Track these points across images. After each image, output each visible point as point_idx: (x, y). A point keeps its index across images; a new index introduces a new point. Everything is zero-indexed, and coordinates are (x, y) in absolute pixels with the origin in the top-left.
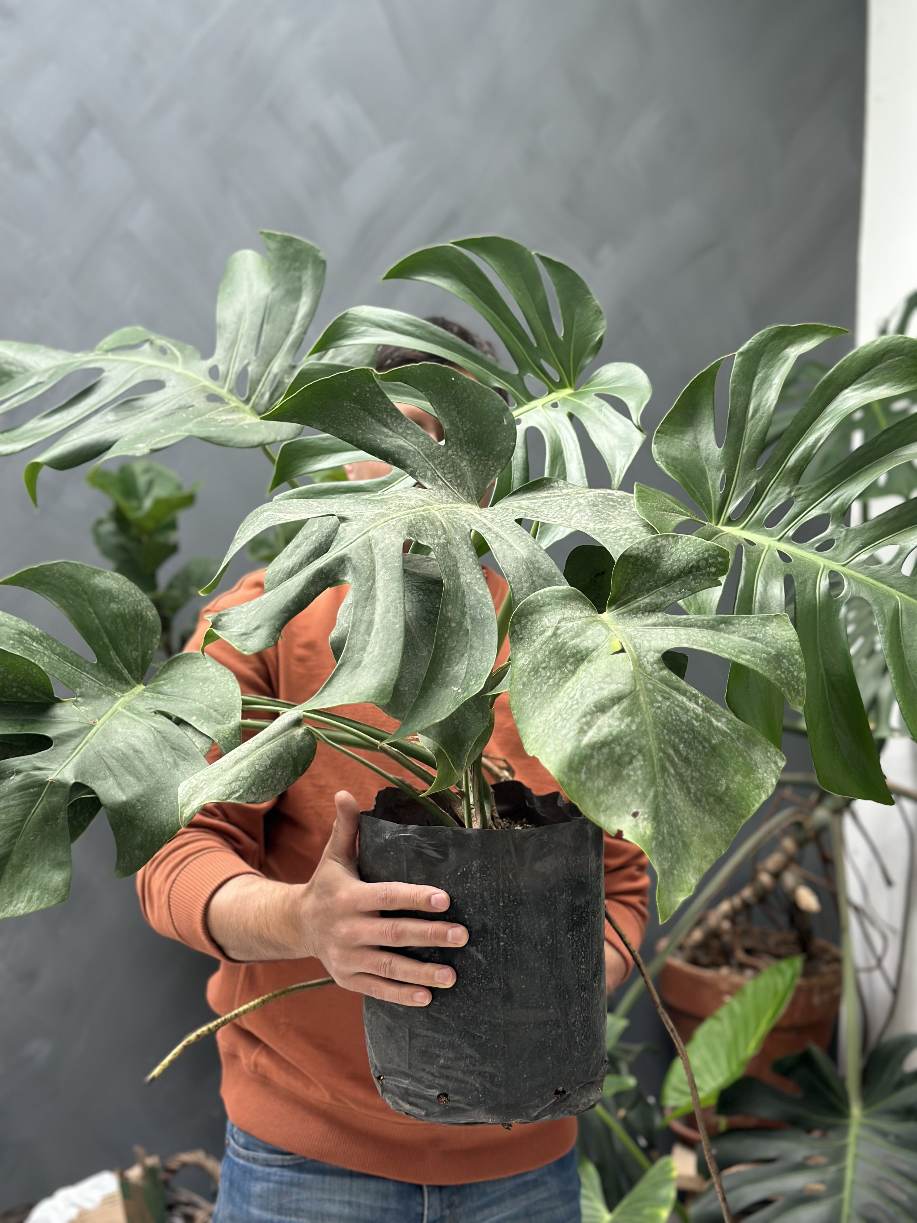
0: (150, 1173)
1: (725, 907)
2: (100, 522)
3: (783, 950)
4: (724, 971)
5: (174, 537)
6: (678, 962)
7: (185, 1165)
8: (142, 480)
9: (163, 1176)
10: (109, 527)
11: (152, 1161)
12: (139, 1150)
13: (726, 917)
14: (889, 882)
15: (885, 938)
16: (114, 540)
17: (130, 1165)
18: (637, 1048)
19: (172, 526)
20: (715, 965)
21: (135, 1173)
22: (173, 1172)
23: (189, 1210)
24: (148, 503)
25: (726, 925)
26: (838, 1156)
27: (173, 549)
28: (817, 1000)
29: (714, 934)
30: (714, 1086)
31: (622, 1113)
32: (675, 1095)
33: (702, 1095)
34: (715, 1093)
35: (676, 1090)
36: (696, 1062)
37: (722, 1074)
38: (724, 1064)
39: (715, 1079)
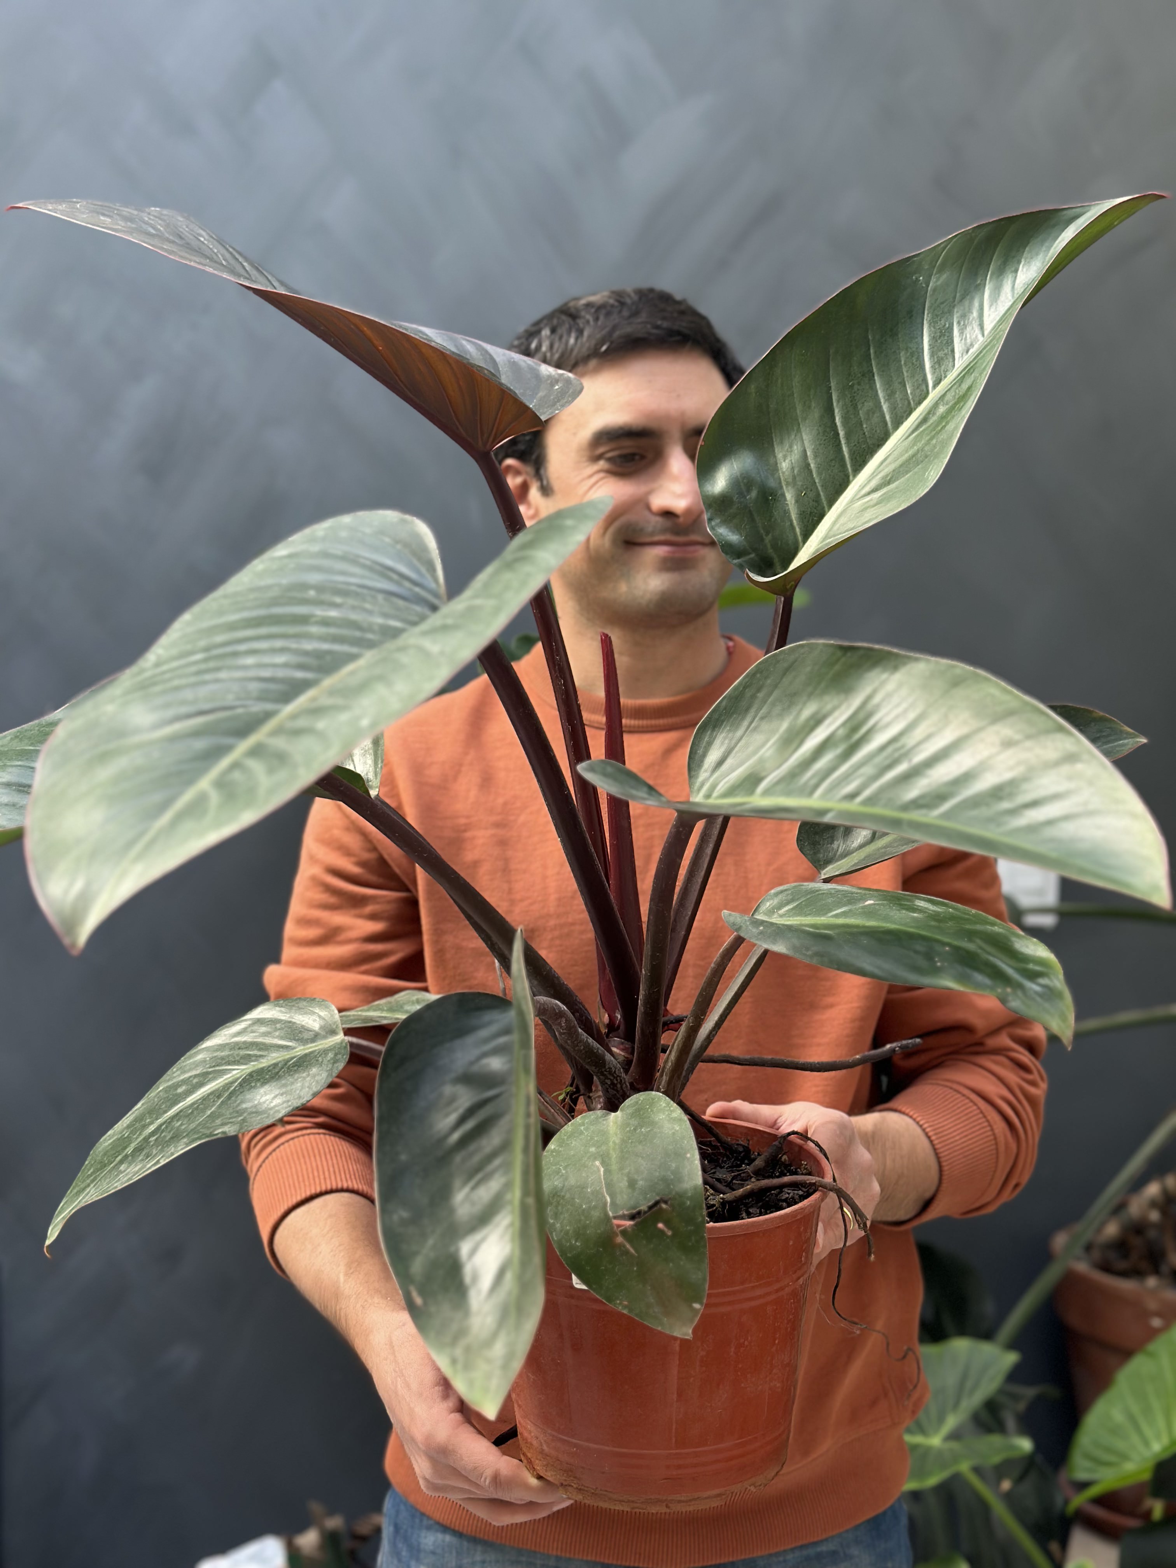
0: (331, 1539)
1: (1153, 1189)
4: (1152, 1282)
6: (1082, 1267)
9: (347, 1544)
11: (334, 1523)
12: (316, 1507)
13: (1153, 1204)
17: (302, 1527)
18: (1030, 1392)
20: (1135, 1273)
21: (309, 1540)
22: (362, 1538)
25: (1154, 1216)
29: (1138, 1228)
30: (1147, 1454)
31: (1006, 1485)
32: (1087, 1464)
33: (1129, 1467)
34: (1150, 1464)
35: (1088, 1457)
36: (1118, 1416)
37: (1158, 1437)
38: (1161, 1422)
39: (1147, 1443)
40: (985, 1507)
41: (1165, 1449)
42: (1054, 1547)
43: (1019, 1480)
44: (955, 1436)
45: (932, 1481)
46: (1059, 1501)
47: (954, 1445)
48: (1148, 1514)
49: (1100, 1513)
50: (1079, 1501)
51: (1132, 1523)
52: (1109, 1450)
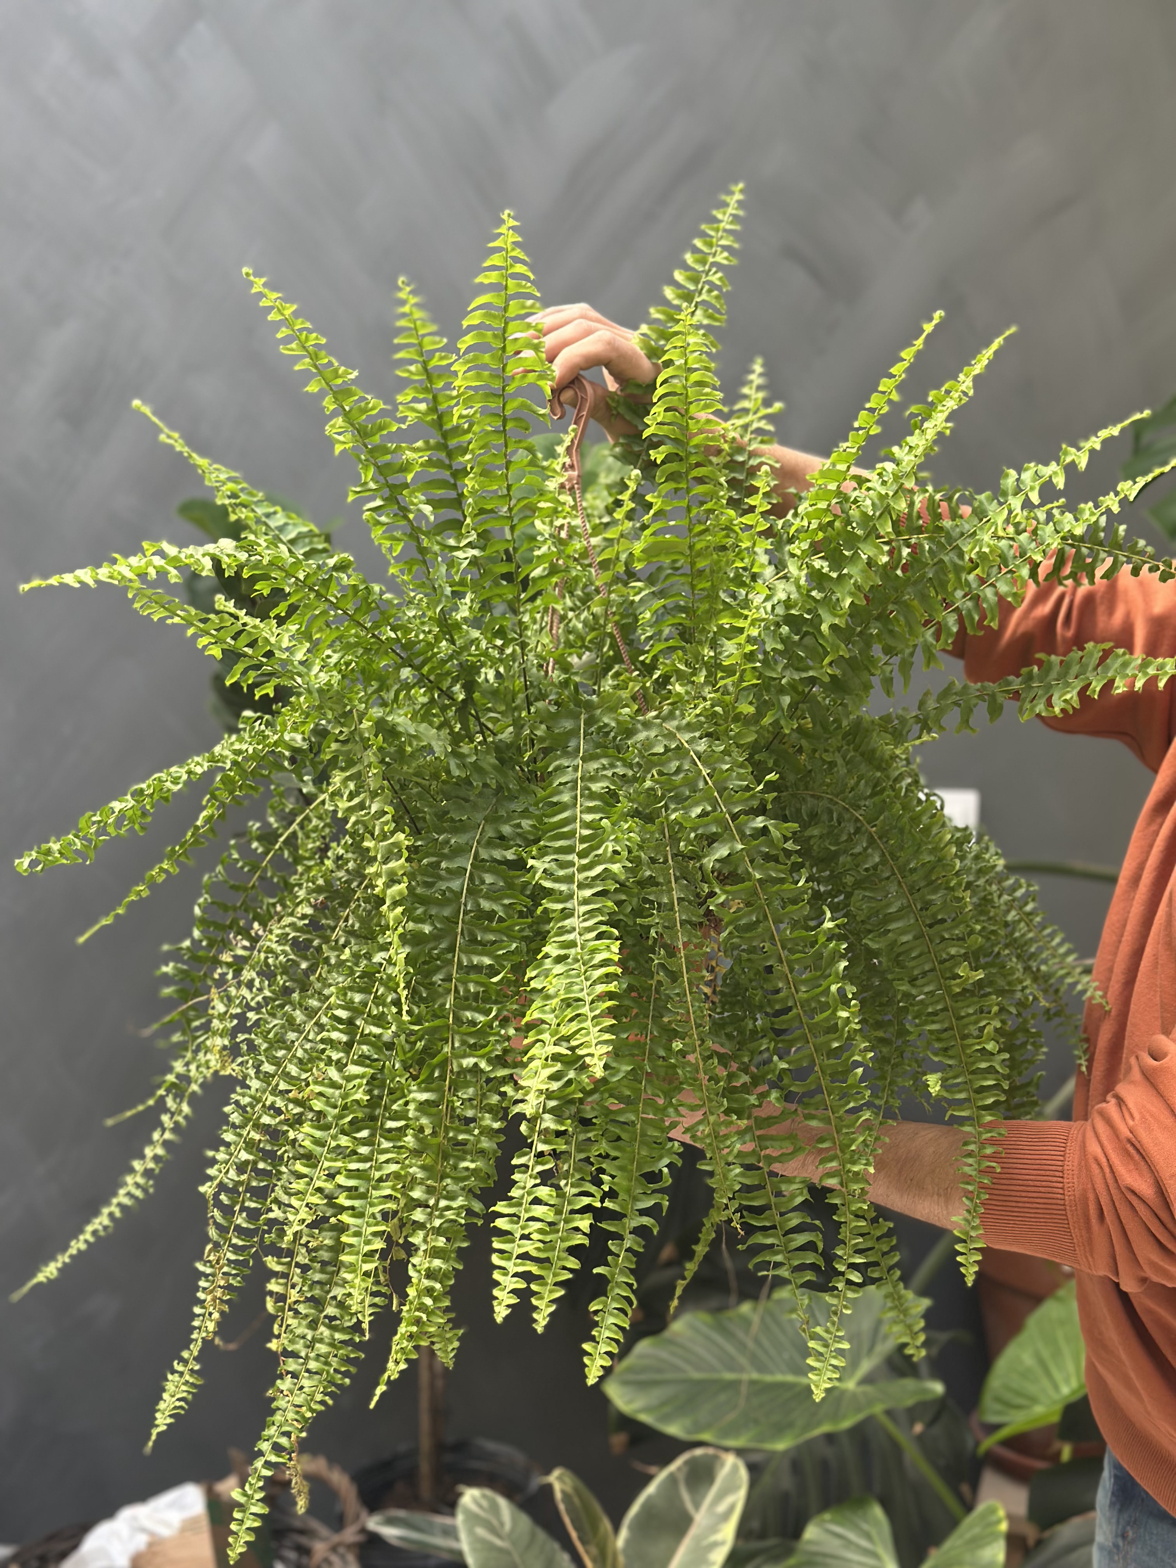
12: (235, 1454)
17: (222, 1475)
18: (945, 1337)
22: (283, 1485)
23: (303, 1540)
30: (1056, 1397)
31: (918, 1428)
32: (998, 1407)
33: (1039, 1410)
34: (1058, 1408)
35: (998, 1399)
36: (1028, 1360)
37: (1067, 1381)
38: (1070, 1366)
39: (1056, 1387)
40: (896, 1448)
41: (1074, 1392)
42: (965, 1488)
43: (930, 1424)
44: (868, 1380)
45: (846, 1424)
46: (970, 1443)
47: (868, 1389)
48: (1056, 1457)
49: (1009, 1455)
50: (988, 1443)
51: (1040, 1465)
52: (1018, 1393)
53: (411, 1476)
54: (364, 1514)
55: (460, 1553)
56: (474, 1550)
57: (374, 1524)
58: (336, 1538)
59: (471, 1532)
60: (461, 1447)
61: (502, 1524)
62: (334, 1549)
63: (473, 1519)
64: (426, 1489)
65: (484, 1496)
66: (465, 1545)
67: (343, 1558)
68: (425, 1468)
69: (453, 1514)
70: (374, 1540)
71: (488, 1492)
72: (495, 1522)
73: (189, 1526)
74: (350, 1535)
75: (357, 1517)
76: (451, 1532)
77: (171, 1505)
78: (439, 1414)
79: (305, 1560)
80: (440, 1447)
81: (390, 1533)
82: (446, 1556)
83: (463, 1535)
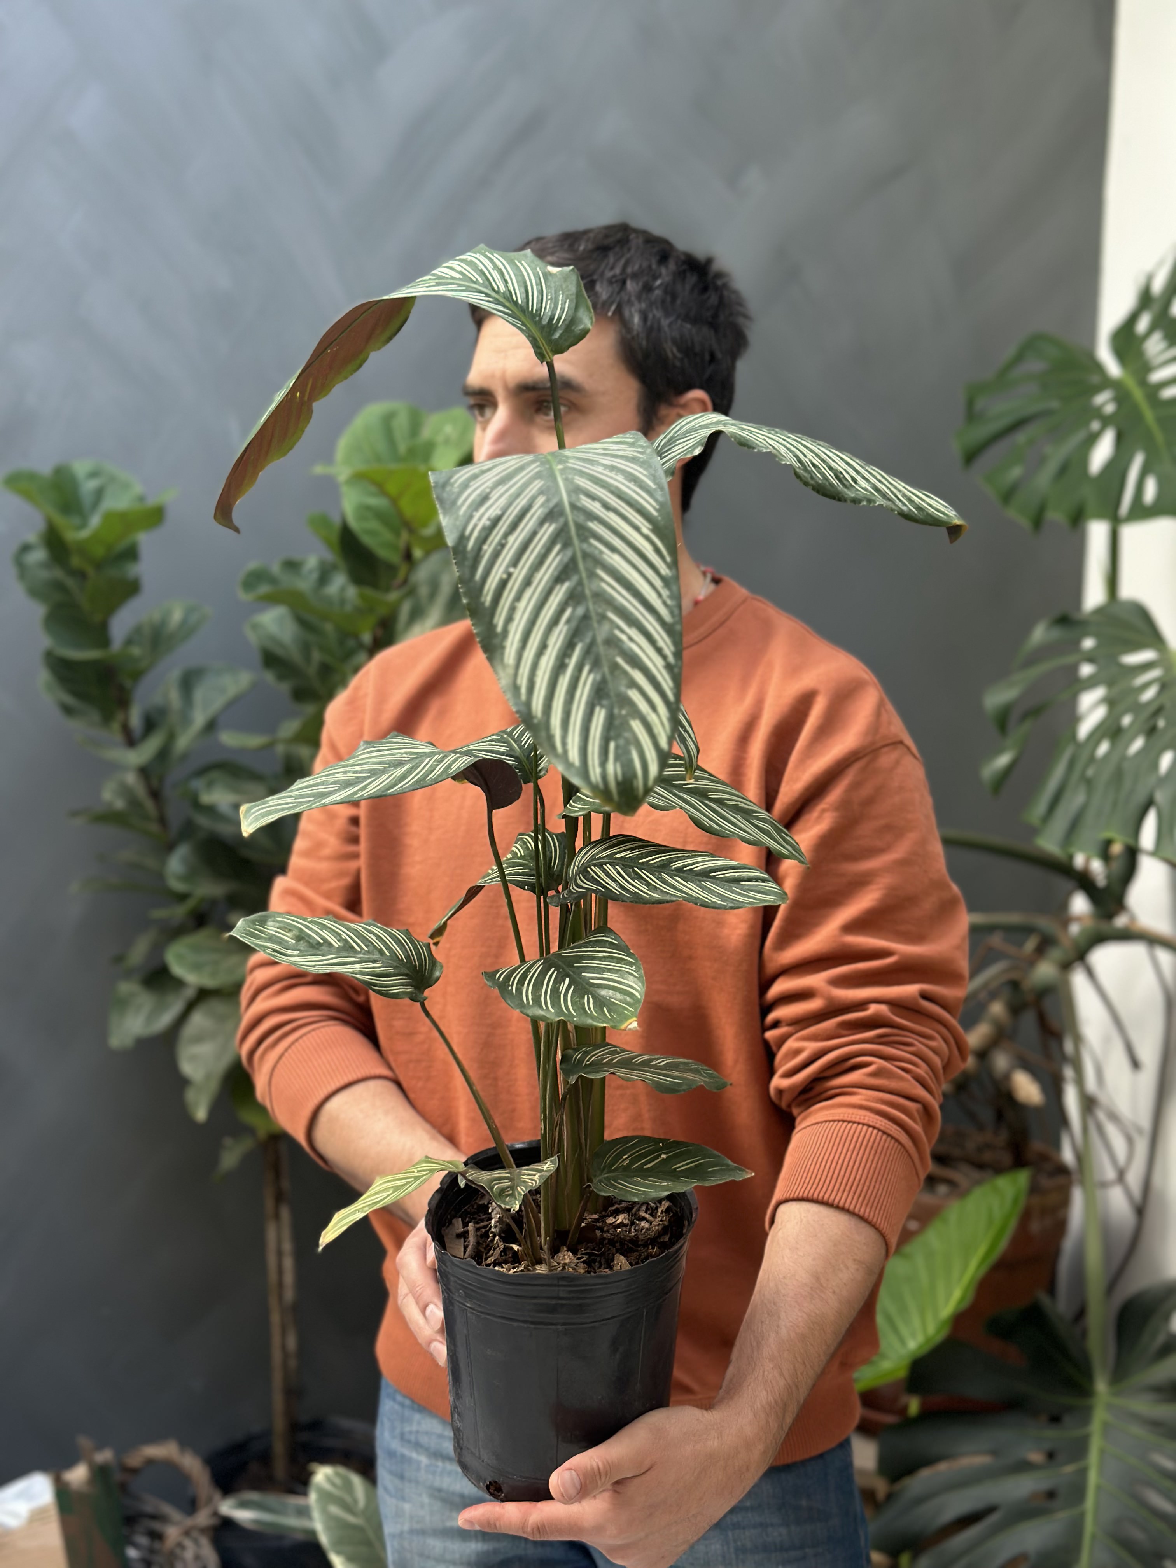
0: (100, 1473)
2: (26, 548)
3: (987, 1156)
5: (134, 570)
7: (150, 1462)
8: (89, 486)
9: (118, 1477)
10: (39, 555)
11: (105, 1456)
12: (84, 1442)
14: (1135, 1064)
15: (1130, 1141)
16: (45, 575)
17: (70, 1464)
19: (131, 554)
21: (78, 1475)
22: (134, 1471)
23: (156, 1526)
24: (95, 521)
26: (1079, 1449)
27: (132, 588)
28: (1035, 1227)
30: (903, 1352)
33: (887, 1365)
34: (905, 1362)
37: (913, 1335)
38: (916, 1322)
39: (903, 1342)
41: (920, 1347)
48: (904, 1410)
51: (889, 1419)
53: (266, 1458)
54: (217, 1495)
55: (313, 1533)
56: (328, 1528)
57: (228, 1508)
58: (189, 1522)
59: (324, 1511)
60: (316, 1425)
61: (355, 1501)
62: (187, 1533)
63: (326, 1497)
64: (280, 1468)
65: (337, 1474)
66: (319, 1526)
67: (196, 1542)
68: (279, 1448)
69: (305, 1494)
70: (227, 1524)
71: (342, 1470)
72: (348, 1499)
73: (37, 1516)
74: (203, 1518)
75: (210, 1500)
76: (304, 1512)
77: (20, 1496)
78: (293, 1393)
79: (157, 1545)
80: (294, 1427)
81: (244, 1516)
82: (300, 1537)
83: (316, 1514)
